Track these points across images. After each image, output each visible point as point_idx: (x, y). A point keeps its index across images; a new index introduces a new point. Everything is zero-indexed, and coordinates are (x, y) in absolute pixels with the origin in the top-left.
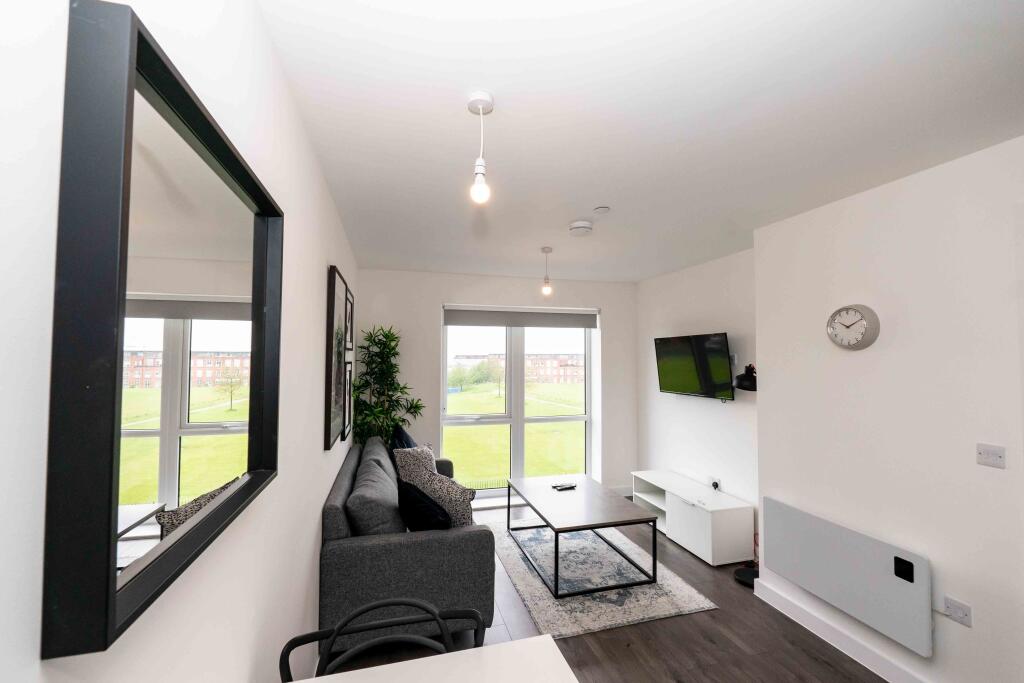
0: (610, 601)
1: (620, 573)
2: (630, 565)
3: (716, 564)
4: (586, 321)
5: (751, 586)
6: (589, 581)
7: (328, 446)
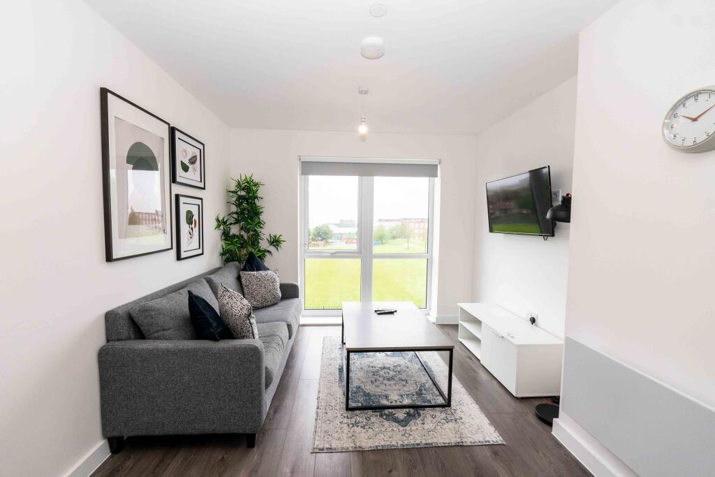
0: (396, 420)
1: (419, 394)
2: (433, 386)
3: (519, 395)
4: (429, 170)
5: (550, 424)
6: (387, 397)
7: (109, 258)
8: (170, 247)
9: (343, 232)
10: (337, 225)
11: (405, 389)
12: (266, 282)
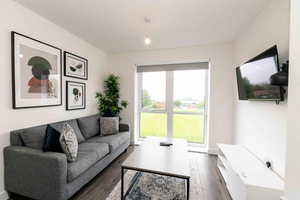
7: (14, 107)
8: (60, 104)
9: (185, 103)
10: (184, 100)
11: (165, 196)
12: (110, 123)
